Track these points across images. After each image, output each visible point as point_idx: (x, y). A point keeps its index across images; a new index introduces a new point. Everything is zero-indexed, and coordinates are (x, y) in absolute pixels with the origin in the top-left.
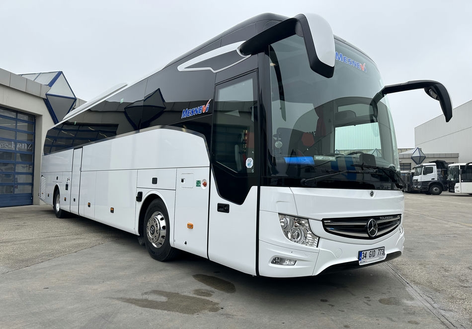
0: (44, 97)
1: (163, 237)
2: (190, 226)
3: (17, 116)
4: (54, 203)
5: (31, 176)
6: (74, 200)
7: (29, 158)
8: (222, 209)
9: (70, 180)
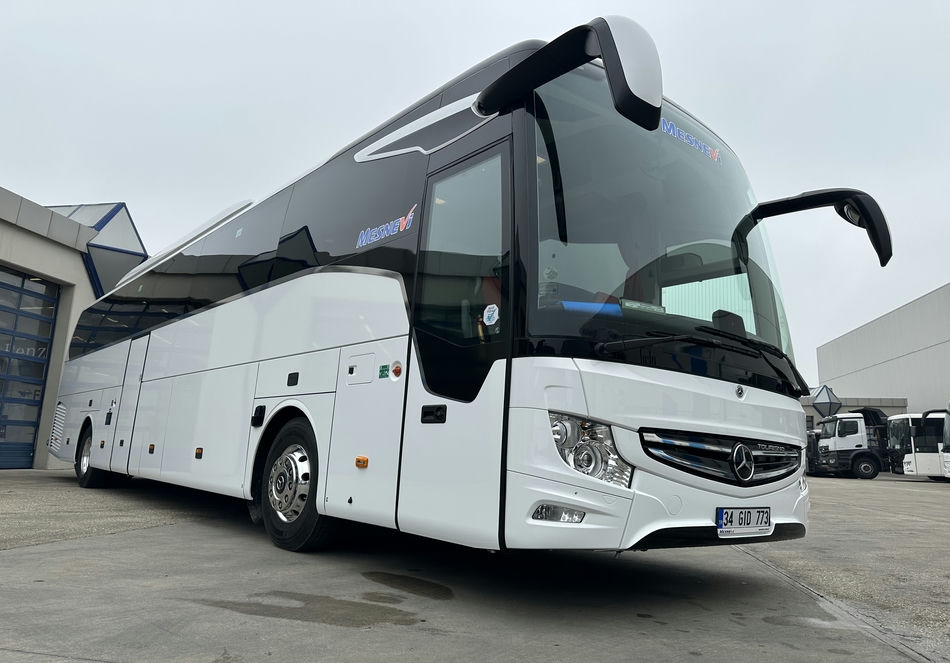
0: (84, 249)
1: (302, 497)
2: (362, 464)
3: (23, 283)
4: (79, 457)
5: (36, 409)
6: (122, 442)
7: (39, 371)
8: (432, 418)
9: (118, 403)
